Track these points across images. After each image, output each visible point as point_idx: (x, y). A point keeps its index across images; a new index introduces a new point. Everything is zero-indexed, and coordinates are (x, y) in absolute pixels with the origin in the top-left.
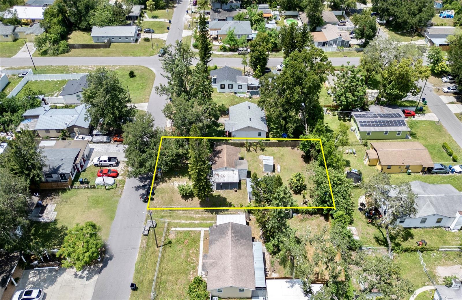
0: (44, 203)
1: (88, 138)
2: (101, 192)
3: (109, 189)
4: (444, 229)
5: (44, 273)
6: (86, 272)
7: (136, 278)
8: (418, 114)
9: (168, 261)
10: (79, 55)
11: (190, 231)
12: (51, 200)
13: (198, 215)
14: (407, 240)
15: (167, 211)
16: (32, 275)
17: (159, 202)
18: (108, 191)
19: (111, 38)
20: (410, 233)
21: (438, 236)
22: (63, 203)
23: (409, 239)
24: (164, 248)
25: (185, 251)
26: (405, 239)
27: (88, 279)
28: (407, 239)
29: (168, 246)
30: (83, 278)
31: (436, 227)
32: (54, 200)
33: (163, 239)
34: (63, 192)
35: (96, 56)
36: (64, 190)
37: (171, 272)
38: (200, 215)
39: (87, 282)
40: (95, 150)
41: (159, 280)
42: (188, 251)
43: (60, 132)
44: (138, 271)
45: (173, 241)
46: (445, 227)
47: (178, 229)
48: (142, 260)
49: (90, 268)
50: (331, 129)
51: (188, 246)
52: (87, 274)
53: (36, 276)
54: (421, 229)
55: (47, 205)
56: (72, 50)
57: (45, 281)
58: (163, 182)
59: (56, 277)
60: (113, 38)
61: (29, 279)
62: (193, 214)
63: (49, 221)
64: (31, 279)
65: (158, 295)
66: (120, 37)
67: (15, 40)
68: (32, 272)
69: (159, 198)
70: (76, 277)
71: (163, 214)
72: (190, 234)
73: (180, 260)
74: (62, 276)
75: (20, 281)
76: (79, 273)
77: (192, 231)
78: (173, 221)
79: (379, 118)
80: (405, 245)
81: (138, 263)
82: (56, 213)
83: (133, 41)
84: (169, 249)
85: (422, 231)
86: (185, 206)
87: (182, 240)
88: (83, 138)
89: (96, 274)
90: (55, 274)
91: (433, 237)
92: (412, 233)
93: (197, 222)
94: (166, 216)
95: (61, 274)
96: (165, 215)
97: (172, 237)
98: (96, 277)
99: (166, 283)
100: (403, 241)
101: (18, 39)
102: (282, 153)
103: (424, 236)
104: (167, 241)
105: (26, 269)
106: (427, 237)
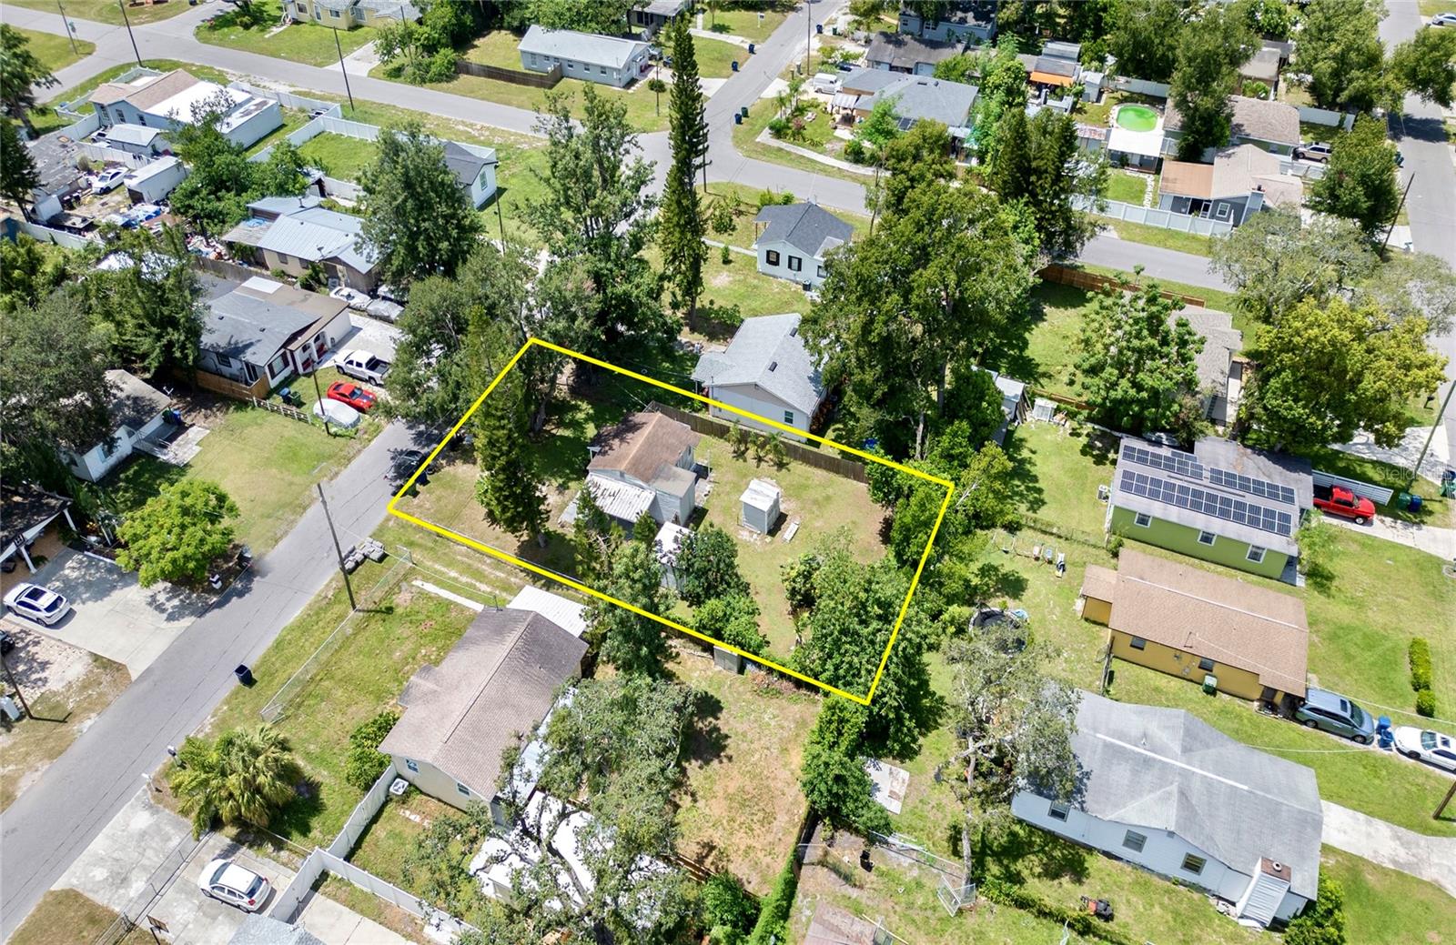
0: (188, 421)
1: (361, 299)
2: (316, 436)
3: (335, 435)
4: (1213, 901)
5: (98, 569)
6: (176, 602)
7: (265, 660)
8: (1396, 517)
9: (356, 654)
10: (470, 93)
11: (451, 602)
12: (206, 417)
13: (498, 574)
14: (1053, 879)
15: (430, 533)
16: (74, 564)
17: (428, 505)
18: (331, 440)
19: (565, 64)
20: (1081, 862)
21: (1176, 914)
22: (224, 433)
23: (1065, 880)
24: (368, 619)
25: (412, 646)
26: (1052, 873)
27: (171, 618)
28: (1055, 875)
29: (378, 616)
30: (163, 611)
31: (1184, 884)
32: (211, 419)
33: (378, 595)
34: (238, 409)
35: (509, 104)
36: (242, 404)
37: (347, 680)
38: (503, 575)
39: (165, 625)
40: (361, 333)
41: (312, 687)
42: (417, 650)
43: (307, 268)
44: (278, 646)
45: (399, 611)
46: (1220, 898)
47: (430, 588)
48: (303, 627)
49: (188, 597)
50: (1034, 470)
51: (426, 636)
52: (174, 607)
53: (79, 569)
54: (1130, 869)
55: (192, 426)
56: (463, 77)
57: (89, 585)
58: (466, 462)
59: (114, 588)
60: (571, 63)
61: (63, 569)
62: (489, 565)
63: (174, 462)
64: (67, 572)
65: (288, 717)
66: (587, 66)
67: (355, 27)
68: (78, 556)
69: (433, 496)
70: (150, 604)
71: (417, 537)
72: (448, 609)
73: (385, 662)
74: (127, 589)
75: (46, 567)
76: (162, 598)
77: (457, 604)
78: (429, 564)
79: (1206, 482)
80: (1036, 888)
81: (291, 629)
82: (198, 449)
83: (617, 83)
84: (377, 626)
85: (1128, 876)
86: (481, 539)
87: (421, 617)
88: (349, 296)
89: (192, 614)
90: (114, 580)
91: (1157, 909)
92: (1086, 865)
93: (484, 587)
94: (420, 546)
95: (127, 585)
96: (420, 541)
97: (402, 600)
98: (188, 621)
99: (322, 700)
100: (1039, 876)
101: (361, 26)
102: (830, 491)
103: (1124, 893)
104: (384, 605)
105: (70, 546)
106: (1134, 899)
